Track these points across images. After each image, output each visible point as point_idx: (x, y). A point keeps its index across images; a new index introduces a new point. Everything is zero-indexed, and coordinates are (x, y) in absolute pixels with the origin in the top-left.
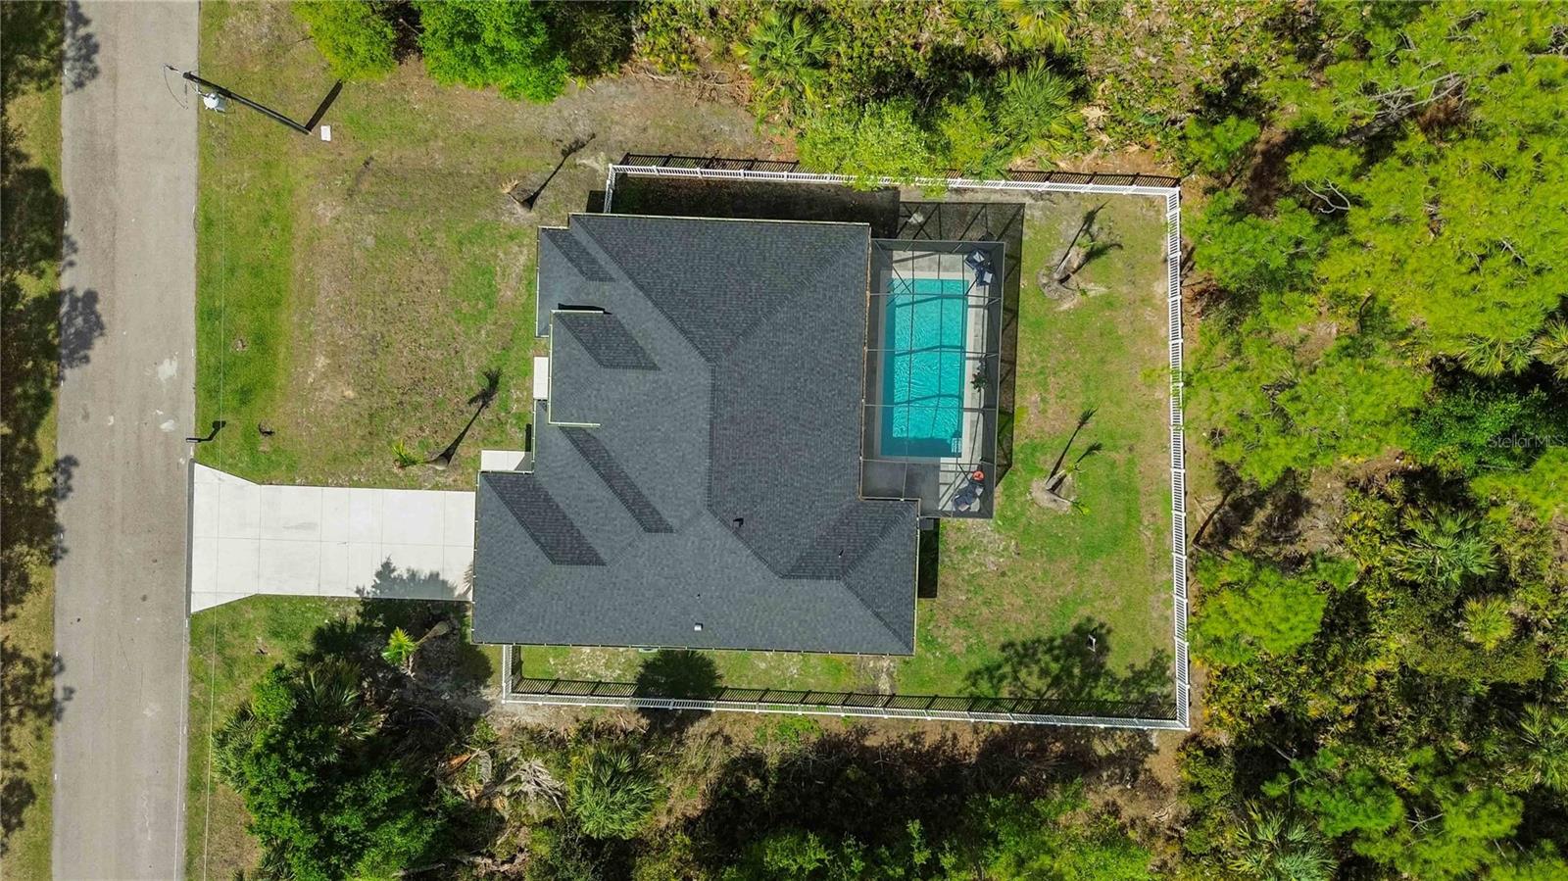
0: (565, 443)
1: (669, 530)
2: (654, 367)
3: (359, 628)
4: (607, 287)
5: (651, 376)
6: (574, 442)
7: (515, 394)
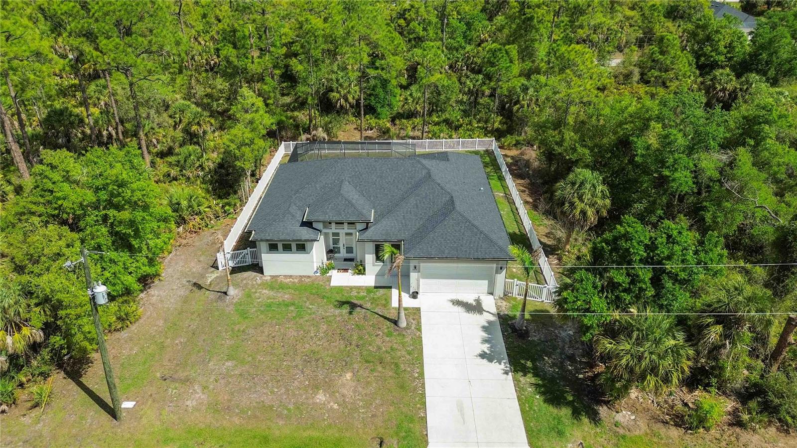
3: (536, 375)
7: (354, 293)
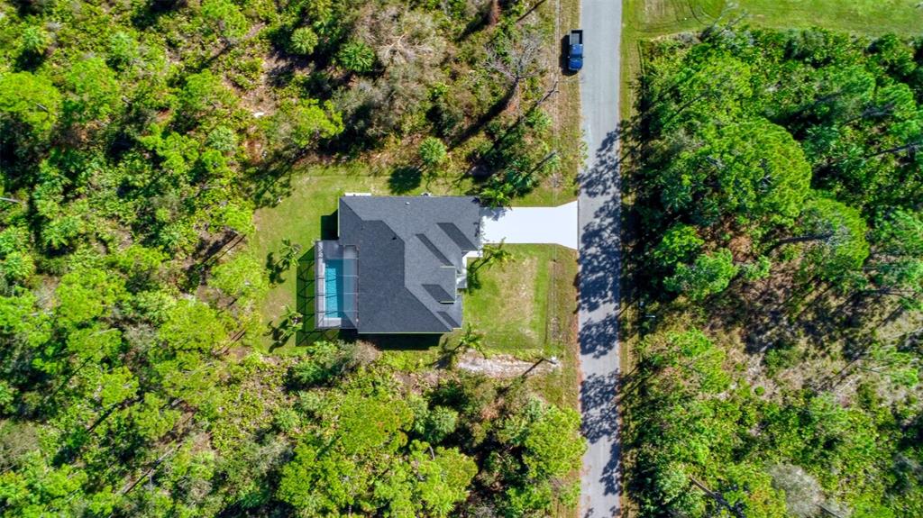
0: (451, 261)
1: (417, 235)
2: (423, 285)
4: (439, 310)
5: (424, 283)
6: (448, 261)
